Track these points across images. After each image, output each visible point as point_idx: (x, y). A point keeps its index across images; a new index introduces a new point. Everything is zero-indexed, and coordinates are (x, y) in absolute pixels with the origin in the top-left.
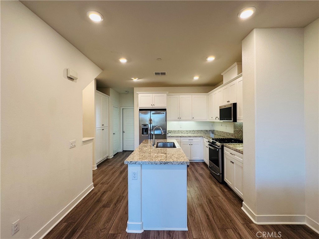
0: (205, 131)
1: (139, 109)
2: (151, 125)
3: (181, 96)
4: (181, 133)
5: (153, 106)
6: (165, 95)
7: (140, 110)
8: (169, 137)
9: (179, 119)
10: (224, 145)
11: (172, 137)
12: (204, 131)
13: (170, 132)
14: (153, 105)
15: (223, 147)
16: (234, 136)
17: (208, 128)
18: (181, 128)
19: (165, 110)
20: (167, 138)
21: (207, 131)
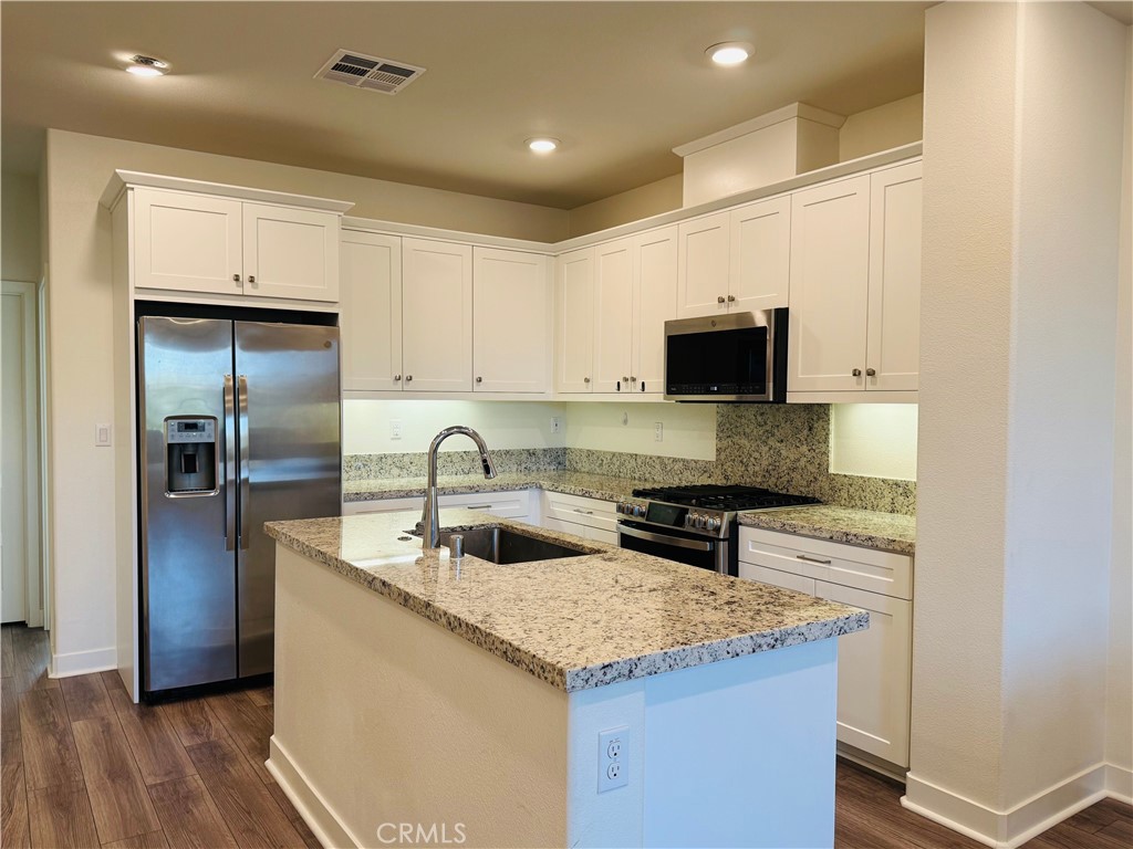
0: (525, 456)
1: (137, 302)
2: (244, 422)
3: (409, 242)
4: (396, 471)
5: (248, 289)
6: (332, 220)
7: (143, 308)
8: (358, 497)
9: (404, 385)
10: (739, 520)
11: (372, 496)
12: (520, 453)
13: (364, 462)
14: (245, 278)
16: (718, 472)
17: (538, 442)
18: (396, 438)
20: (345, 506)
21: (531, 453)
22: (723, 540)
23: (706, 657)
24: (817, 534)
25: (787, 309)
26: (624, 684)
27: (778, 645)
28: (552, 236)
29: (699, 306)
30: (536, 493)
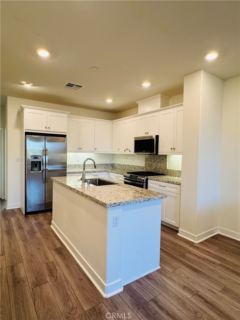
0: (105, 165)
1: (25, 132)
2: (47, 157)
3: (82, 120)
4: (78, 168)
5: (48, 130)
6: (66, 116)
7: (27, 133)
8: (70, 173)
9: (80, 150)
10: (148, 178)
11: (73, 173)
13: (71, 166)
14: (47, 127)
15: (147, 179)
16: (145, 169)
17: (108, 162)
18: (78, 161)
19: (65, 136)
20: (67, 175)
21: (107, 165)
22: (145, 182)
23: (134, 202)
24: (163, 181)
25: (158, 136)
26: (118, 207)
27: (149, 200)
28: (112, 119)
29: (141, 134)
30: (107, 173)
